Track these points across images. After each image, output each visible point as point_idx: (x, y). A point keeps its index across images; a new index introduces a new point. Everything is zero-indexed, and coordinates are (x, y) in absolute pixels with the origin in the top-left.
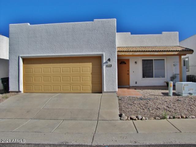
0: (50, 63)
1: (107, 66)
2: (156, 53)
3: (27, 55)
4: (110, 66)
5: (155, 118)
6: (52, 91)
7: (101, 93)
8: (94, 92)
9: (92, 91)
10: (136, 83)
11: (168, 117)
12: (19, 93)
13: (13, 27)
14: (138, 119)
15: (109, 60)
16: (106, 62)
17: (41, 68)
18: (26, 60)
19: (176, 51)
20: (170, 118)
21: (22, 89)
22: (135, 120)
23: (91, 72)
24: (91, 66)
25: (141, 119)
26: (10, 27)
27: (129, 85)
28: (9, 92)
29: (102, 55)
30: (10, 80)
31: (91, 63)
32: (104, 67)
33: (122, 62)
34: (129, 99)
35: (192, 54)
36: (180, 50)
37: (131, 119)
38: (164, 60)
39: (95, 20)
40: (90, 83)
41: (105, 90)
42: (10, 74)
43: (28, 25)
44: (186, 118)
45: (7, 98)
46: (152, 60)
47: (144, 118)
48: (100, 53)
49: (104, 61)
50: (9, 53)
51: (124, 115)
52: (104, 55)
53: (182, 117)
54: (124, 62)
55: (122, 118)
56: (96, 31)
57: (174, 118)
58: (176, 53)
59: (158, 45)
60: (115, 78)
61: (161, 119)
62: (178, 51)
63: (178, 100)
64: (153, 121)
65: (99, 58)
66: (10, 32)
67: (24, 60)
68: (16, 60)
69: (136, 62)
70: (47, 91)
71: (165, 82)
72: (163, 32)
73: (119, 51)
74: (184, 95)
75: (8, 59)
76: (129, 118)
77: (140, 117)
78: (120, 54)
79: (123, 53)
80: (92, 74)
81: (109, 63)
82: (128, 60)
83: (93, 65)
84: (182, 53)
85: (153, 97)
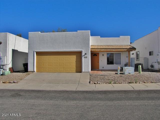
0: (52, 55)
1: (84, 58)
2: (114, 50)
3: (39, 51)
4: (86, 57)
5: (106, 83)
6: (53, 71)
7: (81, 72)
8: (77, 72)
9: (76, 71)
10: (103, 68)
11: (112, 83)
12: (34, 72)
13: (31, 34)
14: (98, 84)
15: (86, 54)
16: (84, 55)
17: (47, 58)
18: (38, 53)
19: (126, 49)
20: (113, 83)
21: (35, 70)
22: (96, 84)
23: (75, 61)
24: (75, 57)
25: (99, 84)
26: (29, 34)
27: (99, 69)
28: (28, 72)
29: (82, 51)
30: (29, 65)
31: (75, 56)
32: (83, 58)
33: (95, 55)
34: (96, 75)
35: (135, 50)
36: (128, 48)
37: (95, 83)
38: (120, 53)
39: (78, 31)
40: (75, 67)
41: (83, 71)
42: (29, 61)
43: (39, 33)
44: (121, 83)
45: (29, 74)
46: (113, 53)
47: (100, 83)
48: (81, 50)
49: (83, 55)
50: (28, 49)
51: (91, 82)
52: (83, 51)
53: (119, 83)
54: (96, 55)
55: (90, 83)
56: (79, 38)
57: (115, 83)
58: (126, 50)
59: (117, 44)
60: (89, 64)
61: (109, 84)
62: (127, 49)
63: (121, 76)
64: (105, 84)
65: (80, 53)
66: (29, 37)
67: (37, 53)
68: (32, 53)
69: (103, 55)
70: (50, 71)
71: (121, 67)
72: (120, 36)
73: (92, 49)
74: (126, 74)
75: (28, 52)
76: (94, 83)
77: (99, 83)
78: (93, 50)
79: (94, 50)
80: (76, 62)
81: (86, 56)
82: (98, 54)
83: (76, 57)
84: (129, 50)
85: (109, 74)
